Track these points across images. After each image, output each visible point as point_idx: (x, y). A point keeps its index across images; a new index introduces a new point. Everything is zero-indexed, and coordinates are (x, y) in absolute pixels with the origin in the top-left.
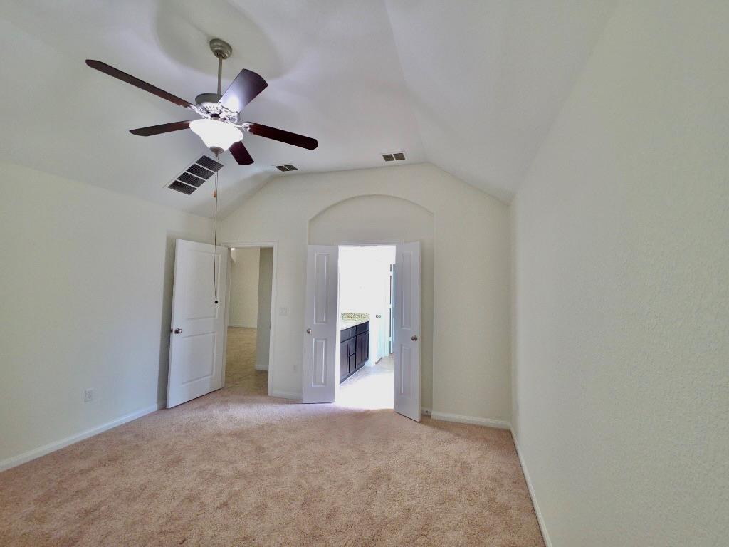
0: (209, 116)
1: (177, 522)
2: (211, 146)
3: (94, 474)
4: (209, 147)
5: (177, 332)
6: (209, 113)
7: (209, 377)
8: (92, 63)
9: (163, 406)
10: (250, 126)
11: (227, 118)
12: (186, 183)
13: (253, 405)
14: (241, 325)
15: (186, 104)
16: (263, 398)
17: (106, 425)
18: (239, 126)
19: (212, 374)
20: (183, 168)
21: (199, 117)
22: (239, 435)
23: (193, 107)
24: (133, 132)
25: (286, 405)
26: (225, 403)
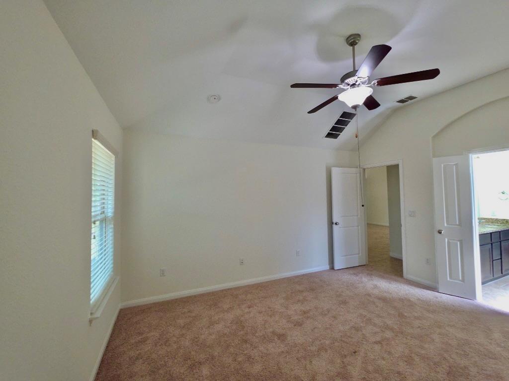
0: (349, 87)
1: (350, 339)
2: (352, 105)
3: (305, 294)
4: (350, 106)
5: (336, 224)
6: (349, 85)
7: (357, 255)
8: (294, 86)
9: (332, 268)
10: (377, 82)
11: (361, 83)
12: (334, 133)
13: (392, 282)
14: (375, 223)
15: (335, 86)
16: (400, 279)
17: (299, 272)
18: (370, 85)
19: (359, 254)
20: (332, 123)
21: (344, 90)
22: (384, 300)
23: (340, 86)
24: (309, 112)
25: (422, 289)
26: (370, 275)
